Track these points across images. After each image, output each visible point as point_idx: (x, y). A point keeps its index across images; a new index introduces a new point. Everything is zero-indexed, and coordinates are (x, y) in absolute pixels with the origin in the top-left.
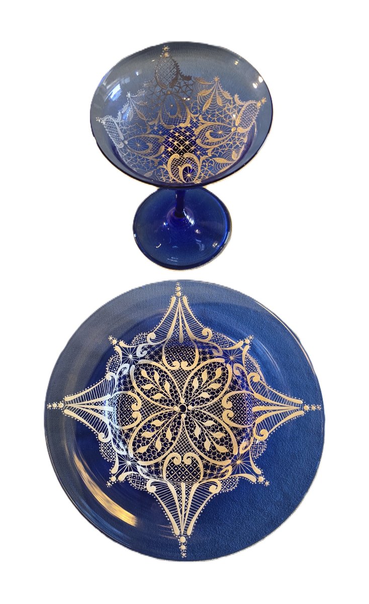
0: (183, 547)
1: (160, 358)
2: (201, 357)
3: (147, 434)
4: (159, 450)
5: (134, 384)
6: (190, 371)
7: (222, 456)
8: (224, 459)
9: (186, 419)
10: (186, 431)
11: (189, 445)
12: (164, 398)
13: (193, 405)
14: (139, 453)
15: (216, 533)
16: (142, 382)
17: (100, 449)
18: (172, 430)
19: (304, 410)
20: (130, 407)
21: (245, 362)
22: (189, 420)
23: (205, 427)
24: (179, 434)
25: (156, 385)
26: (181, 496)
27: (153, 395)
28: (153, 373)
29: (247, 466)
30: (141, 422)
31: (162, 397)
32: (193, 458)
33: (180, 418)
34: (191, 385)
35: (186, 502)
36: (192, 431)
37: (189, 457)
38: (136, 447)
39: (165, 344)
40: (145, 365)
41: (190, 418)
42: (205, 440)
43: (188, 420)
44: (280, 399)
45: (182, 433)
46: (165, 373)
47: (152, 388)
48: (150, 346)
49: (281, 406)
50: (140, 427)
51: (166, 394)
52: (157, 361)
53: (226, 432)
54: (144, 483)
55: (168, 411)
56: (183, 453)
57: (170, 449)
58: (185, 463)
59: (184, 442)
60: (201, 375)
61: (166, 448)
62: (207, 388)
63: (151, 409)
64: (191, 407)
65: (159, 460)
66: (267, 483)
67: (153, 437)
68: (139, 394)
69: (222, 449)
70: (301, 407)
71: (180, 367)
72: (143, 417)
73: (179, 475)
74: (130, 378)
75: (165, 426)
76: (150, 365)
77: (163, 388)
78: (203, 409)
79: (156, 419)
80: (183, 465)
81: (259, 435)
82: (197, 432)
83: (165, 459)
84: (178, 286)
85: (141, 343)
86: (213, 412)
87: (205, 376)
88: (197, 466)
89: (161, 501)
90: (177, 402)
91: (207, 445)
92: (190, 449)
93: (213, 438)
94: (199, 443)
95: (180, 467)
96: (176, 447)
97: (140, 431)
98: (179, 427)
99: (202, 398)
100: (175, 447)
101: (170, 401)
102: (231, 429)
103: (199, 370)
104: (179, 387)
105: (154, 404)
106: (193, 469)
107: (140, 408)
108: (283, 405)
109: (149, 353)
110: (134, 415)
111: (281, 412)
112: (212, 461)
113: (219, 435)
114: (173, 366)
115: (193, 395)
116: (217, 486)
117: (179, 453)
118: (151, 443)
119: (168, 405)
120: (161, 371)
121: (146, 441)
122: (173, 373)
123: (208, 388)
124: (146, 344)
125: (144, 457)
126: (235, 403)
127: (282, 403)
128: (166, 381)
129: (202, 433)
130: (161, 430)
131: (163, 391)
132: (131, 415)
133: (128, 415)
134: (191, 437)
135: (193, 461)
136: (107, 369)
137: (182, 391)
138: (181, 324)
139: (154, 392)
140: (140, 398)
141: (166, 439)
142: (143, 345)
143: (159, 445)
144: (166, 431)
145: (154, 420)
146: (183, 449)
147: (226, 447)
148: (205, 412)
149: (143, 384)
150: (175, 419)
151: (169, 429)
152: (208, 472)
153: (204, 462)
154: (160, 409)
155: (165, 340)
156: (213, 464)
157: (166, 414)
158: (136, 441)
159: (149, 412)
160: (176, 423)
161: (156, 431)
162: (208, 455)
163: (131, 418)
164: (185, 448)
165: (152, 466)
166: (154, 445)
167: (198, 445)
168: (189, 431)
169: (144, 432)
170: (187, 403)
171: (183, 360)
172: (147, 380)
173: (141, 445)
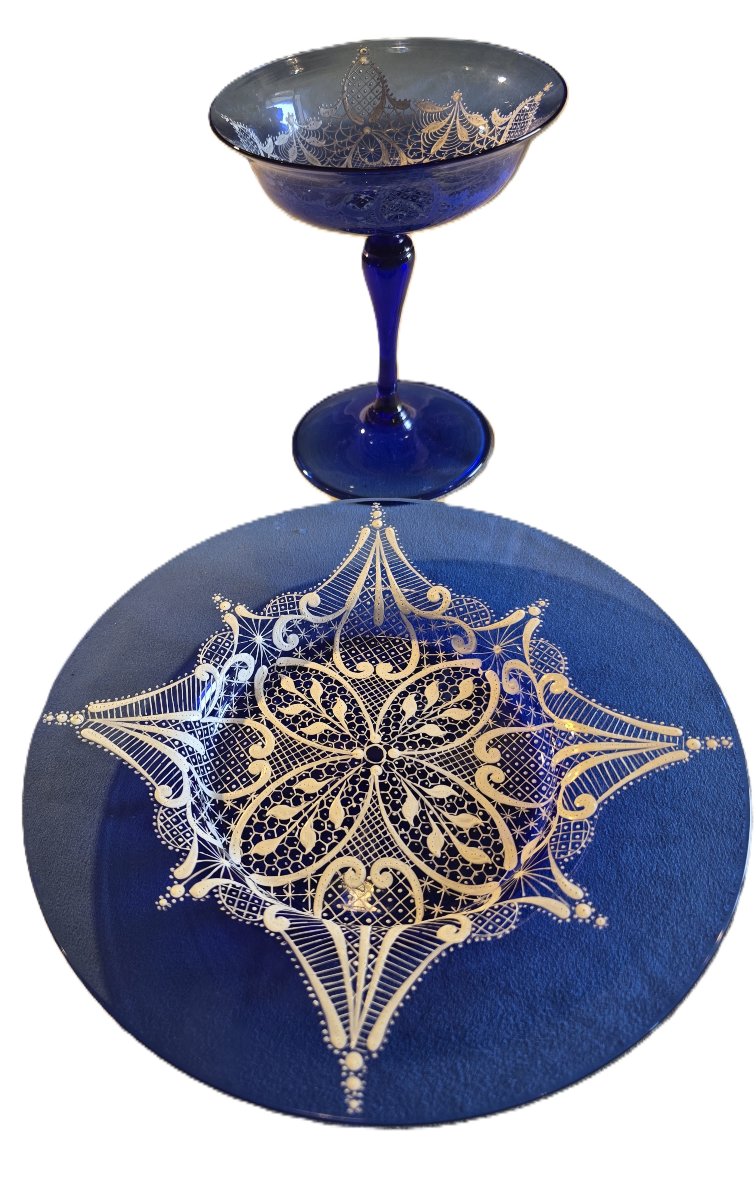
0: (354, 1084)
1: (329, 656)
2: (425, 656)
3: (282, 812)
4: (309, 850)
5: (262, 705)
6: (398, 682)
7: (476, 873)
8: (480, 880)
9: (381, 777)
10: (382, 805)
11: (388, 839)
12: (331, 732)
13: (402, 748)
14: (256, 856)
15: (458, 1080)
17: (156, 821)
18: (344, 803)
19: (687, 749)
20: (247, 750)
21: (530, 652)
22: (390, 780)
23: (430, 800)
24: (363, 811)
25: (313, 706)
26: (356, 945)
27: (304, 725)
28: (308, 684)
29: (543, 880)
30: (268, 784)
31: (326, 731)
32: (395, 871)
33: (367, 774)
34: (398, 708)
35: (370, 961)
36: (396, 807)
37: (386, 870)
38: (250, 840)
39: (341, 626)
40: (291, 668)
41: (392, 775)
42: (429, 831)
43: (386, 781)
44: (622, 728)
45: (369, 810)
46: (337, 682)
47: (304, 712)
48: (306, 624)
49: (625, 741)
50: (266, 794)
51: (336, 723)
52: (319, 661)
53: (485, 816)
54: (258, 908)
55: (338, 758)
56: (369, 859)
57: (338, 848)
58: (377, 883)
59: (376, 832)
60: (423, 690)
61: (327, 845)
62: (437, 717)
63: (297, 755)
64: (395, 753)
65: (307, 873)
66: (602, 921)
67: (296, 817)
68: (270, 725)
69: (475, 855)
70: (680, 742)
71: (375, 673)
72: (276, 772)
74: (253, 693)
75: (329, 791)
76: (302, 669)
77: (329, 712)
78: (427, 759)
79: (307, 776)
81: (572, 809)
82: (410, 809)
83: (321, 870)
84: (376, 509)
85: (286, 613)
86: (450, 768)
87: (432, 693)
88: (406, 892)
89: (299, 955)
90: (362, 740)
91: (435, 843)
92: (391, 849)
93: (450, 826)
94: (414, 836)
96: (354, 843)
97: (266, 802)
98: (363, 796)
99: (424, 735)
100: (349, 842)
101: (345, 737)
102: (499, 809)
103: (419, 681)
104: (369, 711)
105: (305, 745)
106: (395, 901)
107: (269, 754)
108: (631, 738)
109: (302, 643)
110: (253, 768)
111: (627, 754)
112: (447, 884)
113: (466, 821)
114: (358, 672)
115: (401, 727)
116: (459, 926)
117: (361, 858)
118: (289, 831)
119: (338, 746)
120: (328, 680)
121: (277, 827)
122: (356, 685)
123: (439, 716)
124: (297, 617)
125: (267, 865)
126: (507, 752)
127: (629, 735)
128: (338, 699)
129: (422, 813)
130: (318, 802)
131: (330, 719)
132: (246, 767)
133: (239, 767)
134: (394, 819)
135: (395, 881)
136: (201, 656)
137: (376, 719)
138: (379, 578)
139: (307, 720)
140: (273, 731)
141: (329, 822)
142: (290, 617)
143: (308, 837)
144: (329, 804)
145: (301, 778)
146: (371, 848)
147: (485, 851)
148: (431, 766)
149: (284, 704)
150: (355, 777)
151: (338, 799)
152: (437, 909)
153: (426, 883)
154: (319, 755)
155: (341, 612)
156: (450, 890)
157: (333, 766)
158: (252, 827)
159: (290, 762)
160: (357, 786)
161: (304, 804)
162: (437, 866)
163: (245, 776)
164: (377, 846)
165: (287, 889)
166: (296, 836)
167: (411, 840)
168: (388, 805)
169: (275, 805)
170: (385, 743)
171: (382, 660)
172: (294, 696)
173: (263, 838)
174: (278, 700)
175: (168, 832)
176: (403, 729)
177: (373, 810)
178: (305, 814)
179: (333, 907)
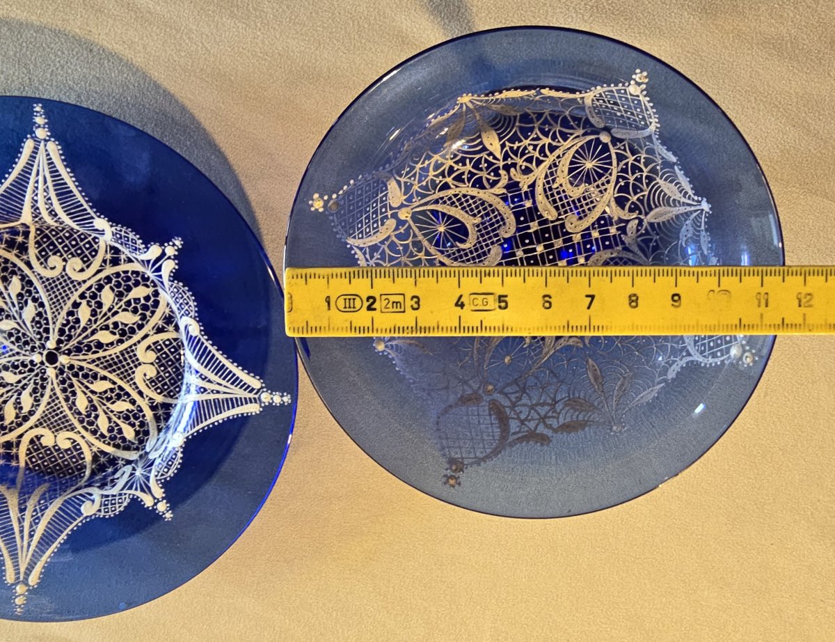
1: (95, 458)
2: (14, 450)
3: (128, 318)
4: (107, 287)
5: (149, 414)
6: (37, 426)
9: (48, 338)
10: (50, 316)
11: (48, 291)
12: (88, 382)
13: (32, 362)
14: (148, 286)
16: (133, 417)
17: (195, 306)
18: (78, 321)
20: (158, 373)
22: (42, 336)
23: (15, 319)
24: (64, 313)
25: (104, 408)
27: (112, 390)
28: (110, 430)
30: (139, 342)
31: (92, 383)
32: (45, 267)
33: (59, 342)
34: (36, 400)
36: (39, 314)
37: (52, 268)
38: (152, 299)
39: (79, 484)
40: (127, 448)
41: (40, 339)
42: (20, 295)
43: (44, 335)
45: (59, 314)
46: (86, 429)
47: (113, 403)
50: (141, 334)
51: (85, 390)
52: (102, 452)
55: (81, 357)
56: (63, 277)
57: (85, 287)
58: (60, 260)
59: (56, 296)
60: (17, 417)
61: (93, 289)
63: (116, 364)
64: (37, 358)
65: (109, 270)
67: (116, 313)
68: (141, 393)
71: (56, 436)
72: (133, 351)
73: (75, 239)
74: (158, 426)
75: (89, 331)
76: (117, 446)
77: (91, 401)
78: (14, 352)
79: (107, 345)
80: (65, 256)
82: (30, 311)
83: (99, 272)
84: (20, 606)
85: (113, 496)
87: (9, 413)
88: (40, 252)
90: (62, 372)
91: (15, 286)
94: (29, 292)
95: (72, 254)
96: (73, 289)
97: (141, 327)
98: (63, 325)
99: (15, 373)
100: (76, 290)
101: (76, 375)
103: (20, 425)
104: (58, 398)
105: (109, 372)
106: (48, 246)
107: (139, 368)
110: (152, 356)
114: (69, 439)
115: (32, 381)
117: (69, 278)
118: (122, 303)
119: (81, 368)
120: (94, 432)
121: (132, 306)
122: (70, 425)
124: (105, 493)
125: (139, 278)
128: (84, 412)
129: (21, 308)
130: (98, 323)
131: (89, 394)
132: (158, 358)
133: (164, 358)
134: (42, 305)
135: (46, 260)
136: (180, 455)
137: (52, 390)
138: (26, 524)
139: (109, 394)
140: (137, 388)
141: (91, 306)
143: (107, 296)
144: (90, 320)
145: (112, 344)
146: (60, 286)
148: (12, 346)
149: (130, 412)
150: (68, 340)
151: (83, 324)
152: (20, 239)
153: (25, 257)
154: (97, 362)
155: (69, 496)
156: (10, 252)
157: (86, 351)
158: (151, 309)
159: (121, 358)
160: (67, 333)
161: (110, 322)
162: (16, 269)
163: (159, 351)
164: (56, 286)
165: (125, 261)
166: (117, 299)
167: (32, 289)
168: (45, 316)
169: (134, 324)
170: (44, 367)
171: (49, 449)
172: (122, 420)
173: (142, 300)
174: (136, 418)
175: (185, 297)
176: (30, 379)
177: (56, 313)
178: (109, 314)
179: (91, 246)
